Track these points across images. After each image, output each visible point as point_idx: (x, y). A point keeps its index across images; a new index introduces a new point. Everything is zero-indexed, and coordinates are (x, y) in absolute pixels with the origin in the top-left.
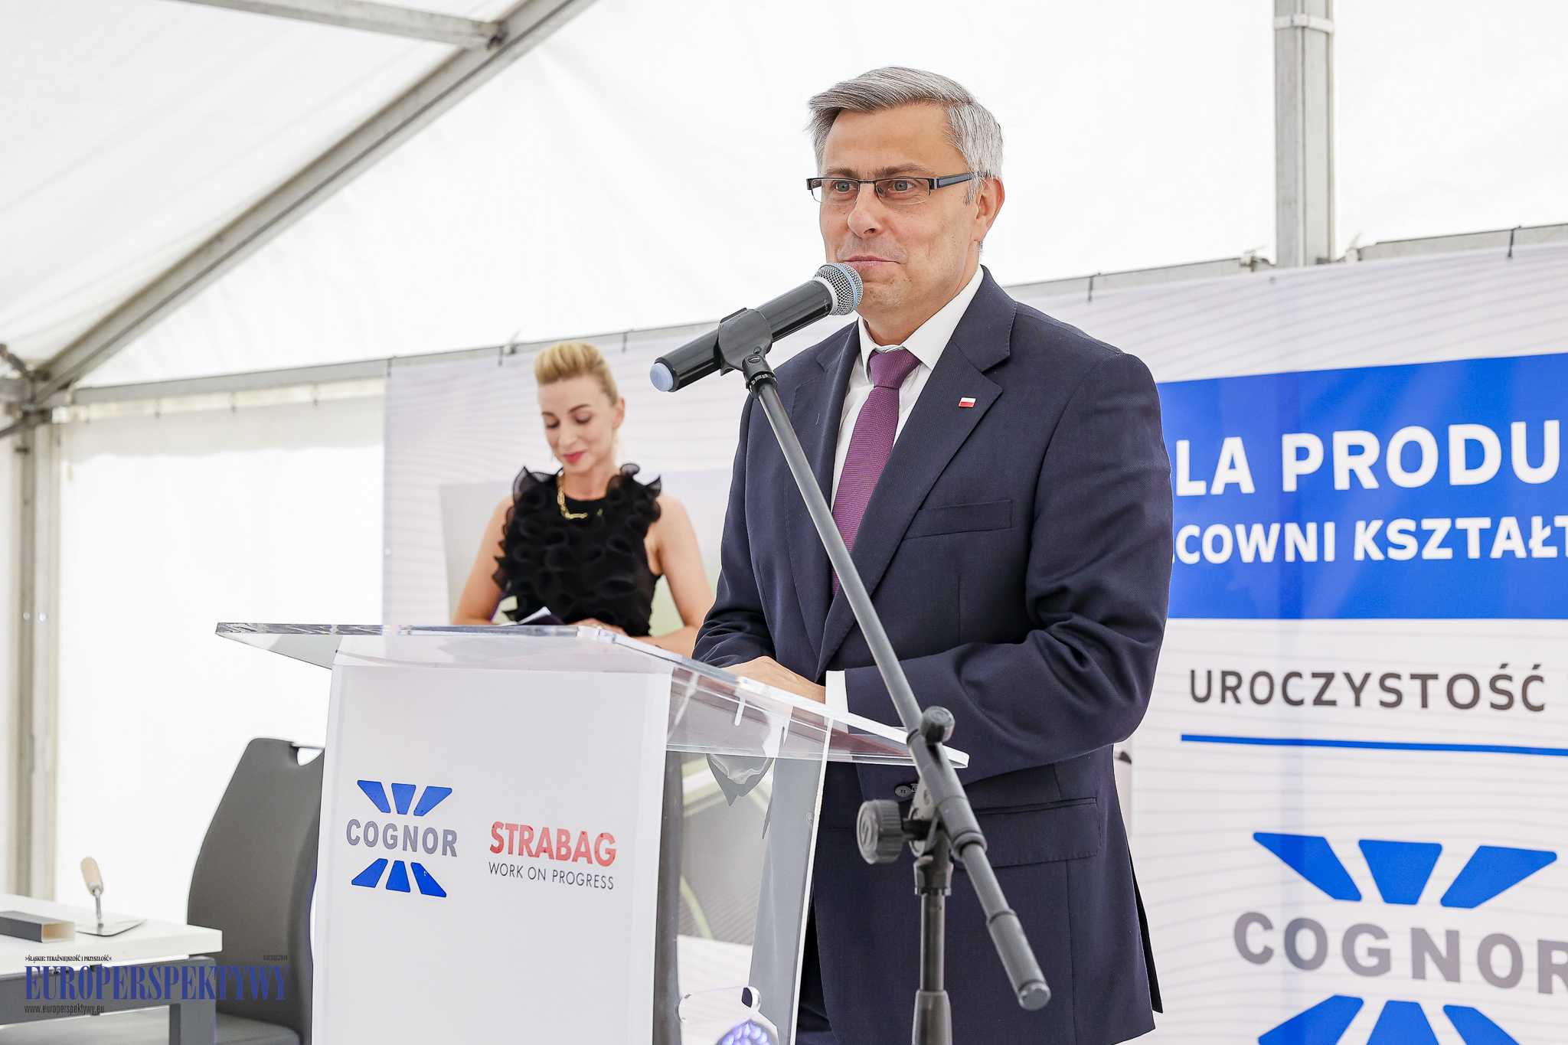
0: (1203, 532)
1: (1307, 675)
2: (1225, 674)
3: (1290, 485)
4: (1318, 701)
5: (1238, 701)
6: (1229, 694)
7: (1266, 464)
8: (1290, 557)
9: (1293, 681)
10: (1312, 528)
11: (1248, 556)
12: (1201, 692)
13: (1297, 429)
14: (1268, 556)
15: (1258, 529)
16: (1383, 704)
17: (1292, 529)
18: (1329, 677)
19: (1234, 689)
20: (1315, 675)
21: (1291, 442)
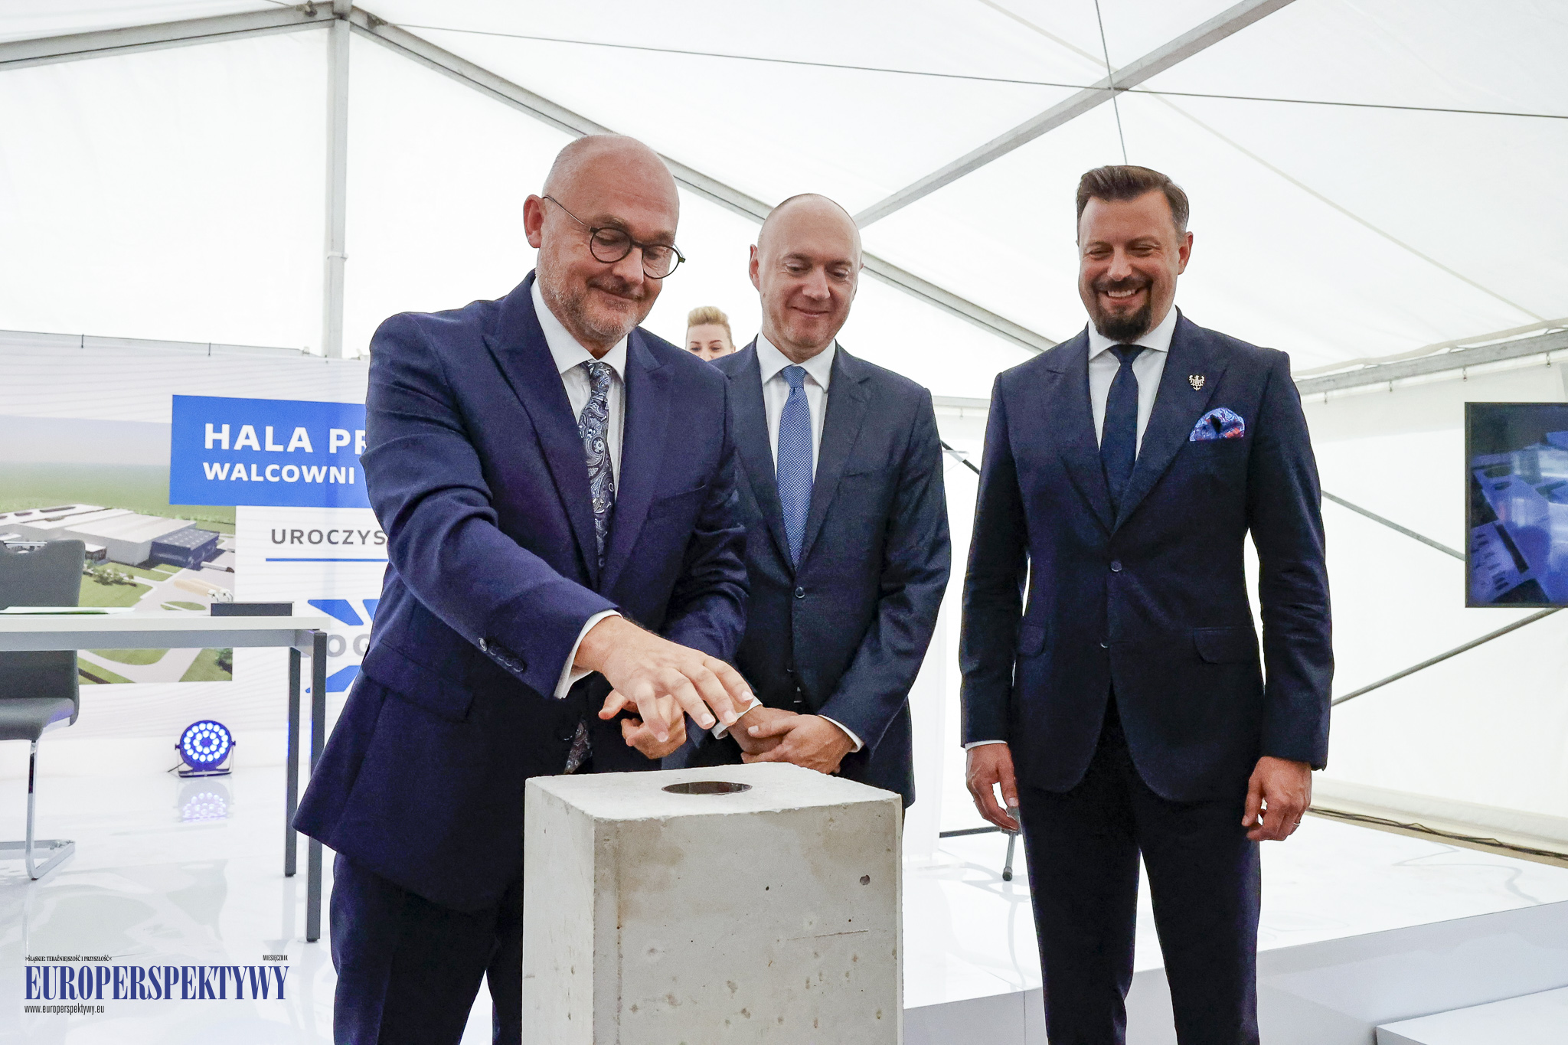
0: (281, 469)
1: (341, 531)
2: (293, 531)
3: (333, 450)
4: (345, 542)
5: (301, 542)
6: (296, 540)
7: (320, 440)
8: (332, 481)
9: (333, 534)
10: (343, 469)
11: (308, 479)
12: (279, 538)
13: (336, 427)
14: (320, 479)
15: (314, 469)
16: (376, 543)
17: (333, 470)
18: (351, 532)
19: (299, 538)
20: (344, 531)
21: (334, 433)
